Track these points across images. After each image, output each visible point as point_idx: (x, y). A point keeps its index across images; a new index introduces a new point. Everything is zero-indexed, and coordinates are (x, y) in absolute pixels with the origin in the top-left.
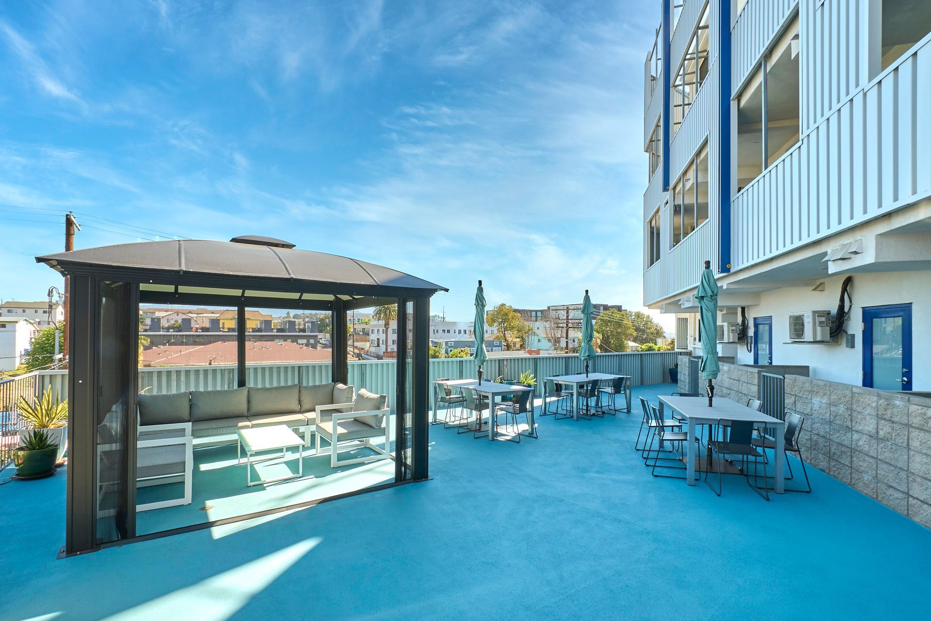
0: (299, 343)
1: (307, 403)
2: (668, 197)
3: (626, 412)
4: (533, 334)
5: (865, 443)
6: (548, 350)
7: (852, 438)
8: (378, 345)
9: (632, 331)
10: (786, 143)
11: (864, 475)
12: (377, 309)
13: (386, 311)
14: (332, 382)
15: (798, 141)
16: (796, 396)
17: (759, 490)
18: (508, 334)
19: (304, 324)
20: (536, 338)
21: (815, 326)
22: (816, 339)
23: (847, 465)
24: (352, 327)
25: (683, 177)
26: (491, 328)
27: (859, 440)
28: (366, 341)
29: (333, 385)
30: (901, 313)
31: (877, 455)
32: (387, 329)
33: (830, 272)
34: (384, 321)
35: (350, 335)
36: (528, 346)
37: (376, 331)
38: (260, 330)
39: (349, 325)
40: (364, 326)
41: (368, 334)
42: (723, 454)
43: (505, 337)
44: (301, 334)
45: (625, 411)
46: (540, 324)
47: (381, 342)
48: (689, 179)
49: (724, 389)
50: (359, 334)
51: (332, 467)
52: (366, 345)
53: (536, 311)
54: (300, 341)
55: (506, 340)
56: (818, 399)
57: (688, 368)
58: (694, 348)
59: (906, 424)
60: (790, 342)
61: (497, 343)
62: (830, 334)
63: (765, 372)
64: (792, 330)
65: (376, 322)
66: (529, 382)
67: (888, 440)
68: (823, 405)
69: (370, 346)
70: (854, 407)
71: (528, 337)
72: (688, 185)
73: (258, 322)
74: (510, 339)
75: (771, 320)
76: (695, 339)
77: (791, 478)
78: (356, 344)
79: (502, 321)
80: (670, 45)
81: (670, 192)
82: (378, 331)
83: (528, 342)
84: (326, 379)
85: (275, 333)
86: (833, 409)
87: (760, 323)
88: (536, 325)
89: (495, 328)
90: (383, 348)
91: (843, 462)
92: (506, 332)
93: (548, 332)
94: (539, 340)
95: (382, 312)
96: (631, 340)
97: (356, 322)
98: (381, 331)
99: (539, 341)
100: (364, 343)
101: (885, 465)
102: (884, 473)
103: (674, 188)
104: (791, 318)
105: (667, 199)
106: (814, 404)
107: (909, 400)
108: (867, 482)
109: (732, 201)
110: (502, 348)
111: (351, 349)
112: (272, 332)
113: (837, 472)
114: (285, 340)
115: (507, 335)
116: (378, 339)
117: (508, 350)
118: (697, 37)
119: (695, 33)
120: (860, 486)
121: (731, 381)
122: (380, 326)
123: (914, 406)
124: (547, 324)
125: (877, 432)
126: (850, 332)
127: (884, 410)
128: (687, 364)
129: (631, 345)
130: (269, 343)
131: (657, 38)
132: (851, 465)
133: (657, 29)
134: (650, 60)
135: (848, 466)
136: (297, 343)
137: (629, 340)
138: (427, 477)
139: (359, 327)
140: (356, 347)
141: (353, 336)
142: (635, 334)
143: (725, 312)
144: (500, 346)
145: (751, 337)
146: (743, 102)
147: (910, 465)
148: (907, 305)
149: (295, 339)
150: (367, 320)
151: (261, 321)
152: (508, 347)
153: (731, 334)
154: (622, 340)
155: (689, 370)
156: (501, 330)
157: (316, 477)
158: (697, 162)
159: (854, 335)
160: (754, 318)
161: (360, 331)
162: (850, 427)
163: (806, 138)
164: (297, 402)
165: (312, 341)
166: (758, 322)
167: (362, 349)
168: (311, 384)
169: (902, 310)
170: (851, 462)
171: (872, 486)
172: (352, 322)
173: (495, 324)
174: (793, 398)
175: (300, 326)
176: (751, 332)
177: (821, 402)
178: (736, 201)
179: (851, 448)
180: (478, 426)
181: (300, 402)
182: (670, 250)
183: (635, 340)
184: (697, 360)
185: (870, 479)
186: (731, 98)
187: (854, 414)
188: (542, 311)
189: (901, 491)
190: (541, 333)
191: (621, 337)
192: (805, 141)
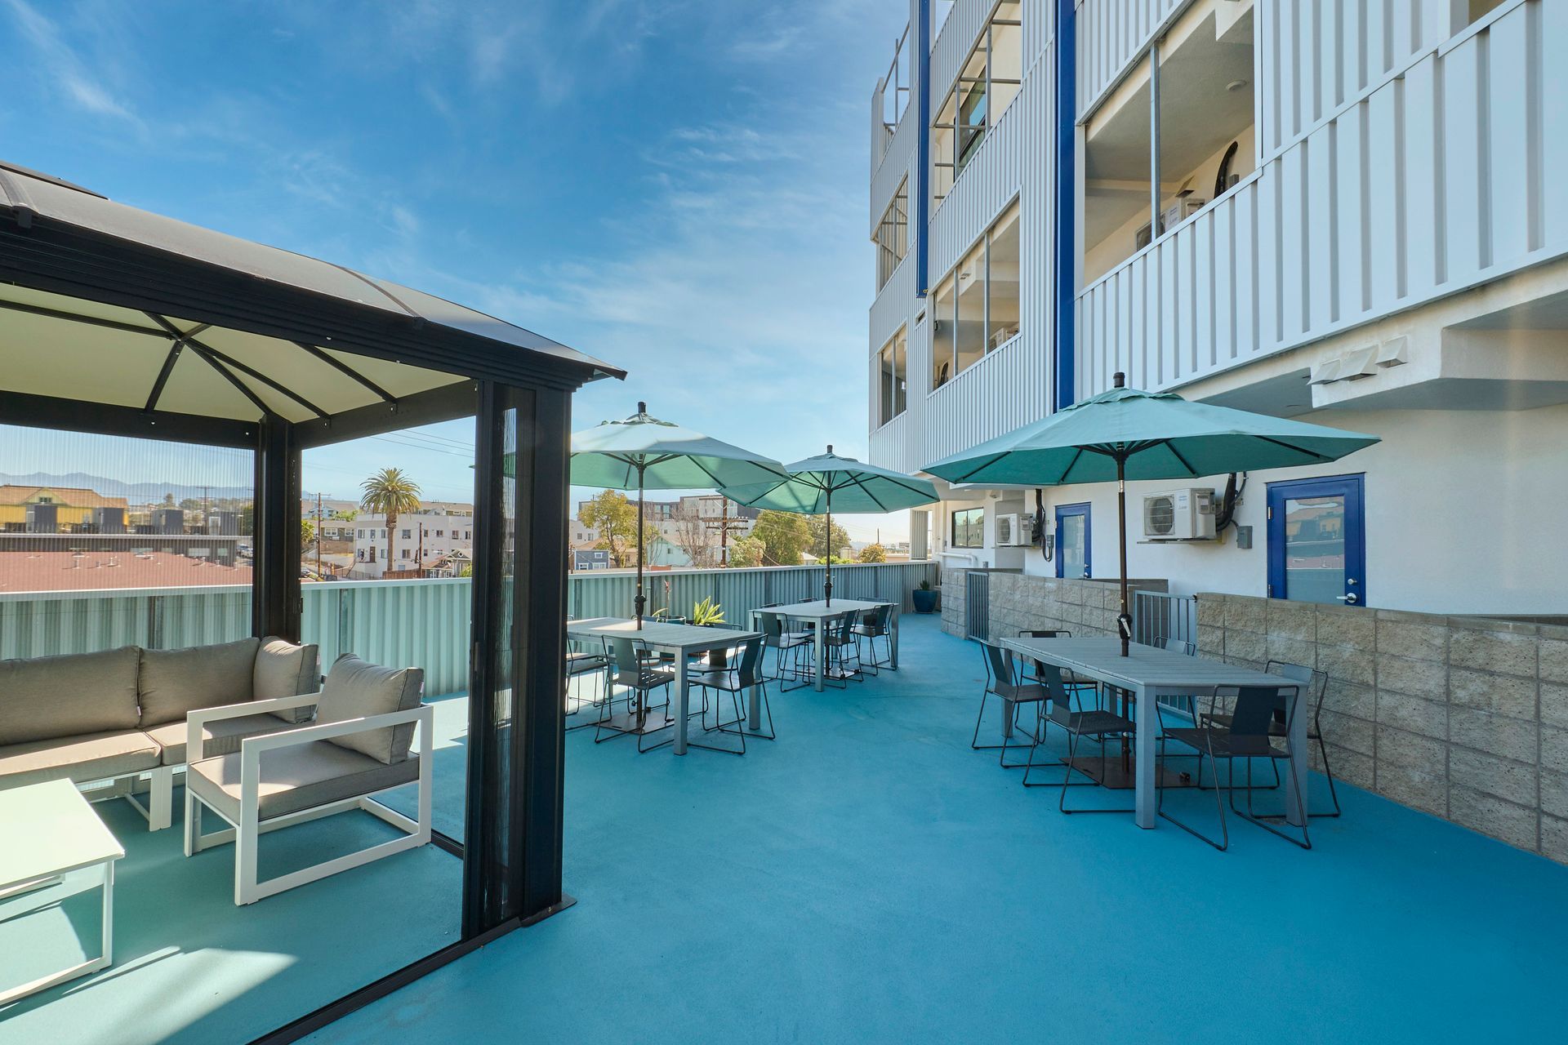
0: (190, 555)
1: (163, 699)
2: (926, 306)
3: (890, 667)
4: (660, 539)
5: (1416, 712)
6: (683, 566)
7: (1376, 704)
8: (373, 560)
9: (807, 537)
10: (1121, 226)
11: (1410, 771)
12: (372, 492)
13: (389, 497)
14: (254, 635)
15: (1254, 170)
16: (1225, 629)
17: (1258, 821)
18: (618, 540)
19: (206, 520)
20: (665, 548)
21: (1195, 512)
22: (1196, 534)
23: (1362, 754)
24: (315, 524)
25: (957, 272)
26: (589, 531)
27: (1397, 708)
28: (346, 551)
29: (254, 645)
30: (1344, 490)
31: (1448, 734)
32: (391, 530)
33: (1315, 405)
34: (385, 515)
35: (311, 541)
36: (651, 560)
37: (368, 533)
38: (92, 528)
39: (306, 519)
40: (342, 524)
41: (351, 539)
42: (1228, 759)
43: (613, 546)
44: (197, 537)
45: (888, 665)
46: (669, 525)
47: (378, 554)
48: (968, 275)
49: (1047, 620)
50: (330, 539)
51: (238, 902)
52: (347, 560)
53: (662, 505)
54: (193, 552)
55: (614, 550)
56: (1283, 634)
57: (963, 588)
58: (944, 557)
59: (1531, 678)
60: (1147, 540)
61: (599, 554)
62: (1217, 525)
63: (1141, 589)
64: (1149, 520)
65: (368, 517)
66: (710, 618)
67: (1478, 707)
68: (1297, 645)
69: (355, 562)
70: (1382, 646)
71: (652, 546)
72: (965, 285)
73: (90, 513)
74: (621, 550)
75: (1090, 508)
76: (945, 543)
77: (1276, 784)
78: (323, 558)
79: (608, 519)
80: (929, 58)
81: (929, 299)
82: (373, 533)
83: (652, 554)
84: (237, 628)
85: (131, 534)
86: (1323, 652)
87: (1064, 514)
88: (663, 526)
89: (595, 531)
90: (382, 564)
91: (1351, 748)
92: (614, 536)
93: (684, 537)
94: (669, 550)
95: (382, 498)
96: (806, 550)
97: (325, 515)
98: (378, 534)
99: (669, 553)
100: (342, 556)
101: (1471, 754)
102: (1469, 768)
103: (935, 294)
104: (1148, 502)
105: (922, 309)
106: (1273, 642)
107: (1538, 630)
108: (1421, 786)
109: (1077, 295)
110: (607, 564)
111: (314, 567)
112: (126, 533)
113: (1338, 766)
114: (157, 550)
115: (616, 542)
116: (373, 549)
117: (618, 566)
118: (990, 35)
119: (987, 29)
120: (1400, 793)
121: (1065, 606)
122: (378, 523)
123: (1555, 642)
124: (682, 525)
125: (1448, 693)
126: (1243, 523)
127: (1466, 651)
128: (962, 582)
129: (807, 559)
130: (117, 556)
131: (898, 53)
132: (1375, 753)
133: (897, 40)
134: (883, 92)
135: (1368, 756)
136: (186, 556)
137: (804, 550)
138: (559, 899)
139: (331, 526)
140: (325, 564)
141: (319, 542)
142: (812, 541)
143: (1001, 499)
144: (605, 560)
145: (1052, 536)
146: (1096, 129)
147: (1544, 754)
148: (1356, 477)
149: (180, 547)
150: (348, 514)
151: (93, 509)
152: (618, 562)
153: (1022, 532)
154: (793, 551)
155: (966, 590)
156: (606, 533)
157: (185, 950)
158: (988, 243)
159: (1251, 527)
160: (1056, 506)
161: (333, 533)
162: (1372, 683)
163: (1273, 165)
164: (131, 698)
165: (223, 552)
166: (1062, 512)
167: (337, 567)
168: (189, 643)
169: (1346, 486)
170: (1376, 747)
171: (1435, 793)
172: (317, 516)
173: (596, 524)
174: (1219, 633)
175: (197, 522)
176: (1051, 529)
177: (1290, 639)
178: (1087, 299)
179: (1376, 722)
180: (634, 718)
181: (140, 697)
182: (928, 394)
183: (810, 552)
184: (986, 574)
185: (1427, 780)
186: (1076, 122)
187: (1383, 661)
188: (671, 505)
189: (1518, 804)
190: (673, 539)
191: (793, 546)
192: (1271, 169)
